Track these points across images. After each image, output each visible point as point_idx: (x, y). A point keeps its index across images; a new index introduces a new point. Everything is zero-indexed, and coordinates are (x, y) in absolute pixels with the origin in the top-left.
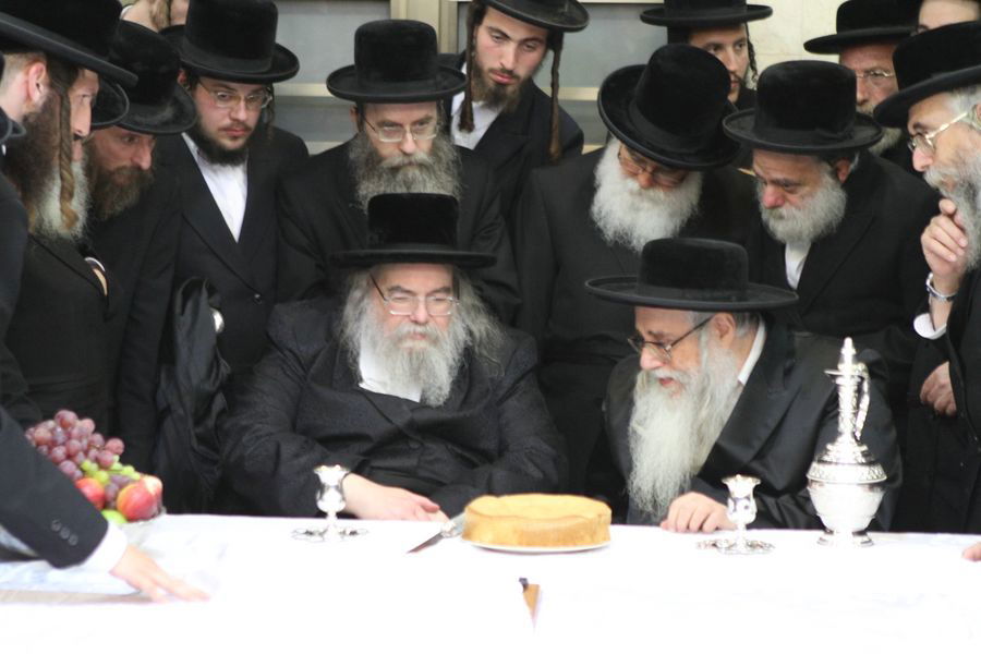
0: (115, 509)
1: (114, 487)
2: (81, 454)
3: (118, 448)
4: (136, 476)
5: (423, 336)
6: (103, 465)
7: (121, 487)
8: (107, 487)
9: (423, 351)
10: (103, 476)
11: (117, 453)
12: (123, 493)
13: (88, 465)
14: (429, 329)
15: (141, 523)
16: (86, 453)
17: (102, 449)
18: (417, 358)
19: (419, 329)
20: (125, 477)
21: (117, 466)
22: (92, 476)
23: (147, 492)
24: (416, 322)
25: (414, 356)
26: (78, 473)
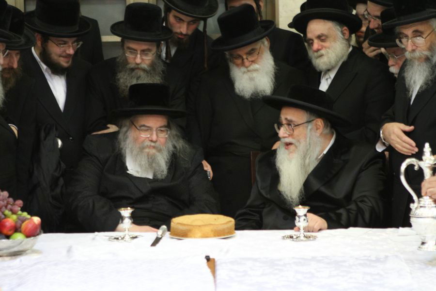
0: (20, 232)
1: (20, 222)
2: (4, 207)
3: (20, 204)
4: (29, 216)
5: (154, 147)
6: (14, 212)
7: (23, 221)
8: (16, 222)
9: (154, 155)
10: (15, 217)
11: (20, 207)
12: (24, 225)
13: (7, 212)
14: (157, 144)
15: (32, 238)
16: (6, 207)
17: (13, 205)
18: (151, 158)
19: (153, 144)
20: (24, 217)
21: (20, 212)
22: (9, 217)
23: (35, 224)
24: (152, 141)
25: (150, 157)
26: (3, 216)
